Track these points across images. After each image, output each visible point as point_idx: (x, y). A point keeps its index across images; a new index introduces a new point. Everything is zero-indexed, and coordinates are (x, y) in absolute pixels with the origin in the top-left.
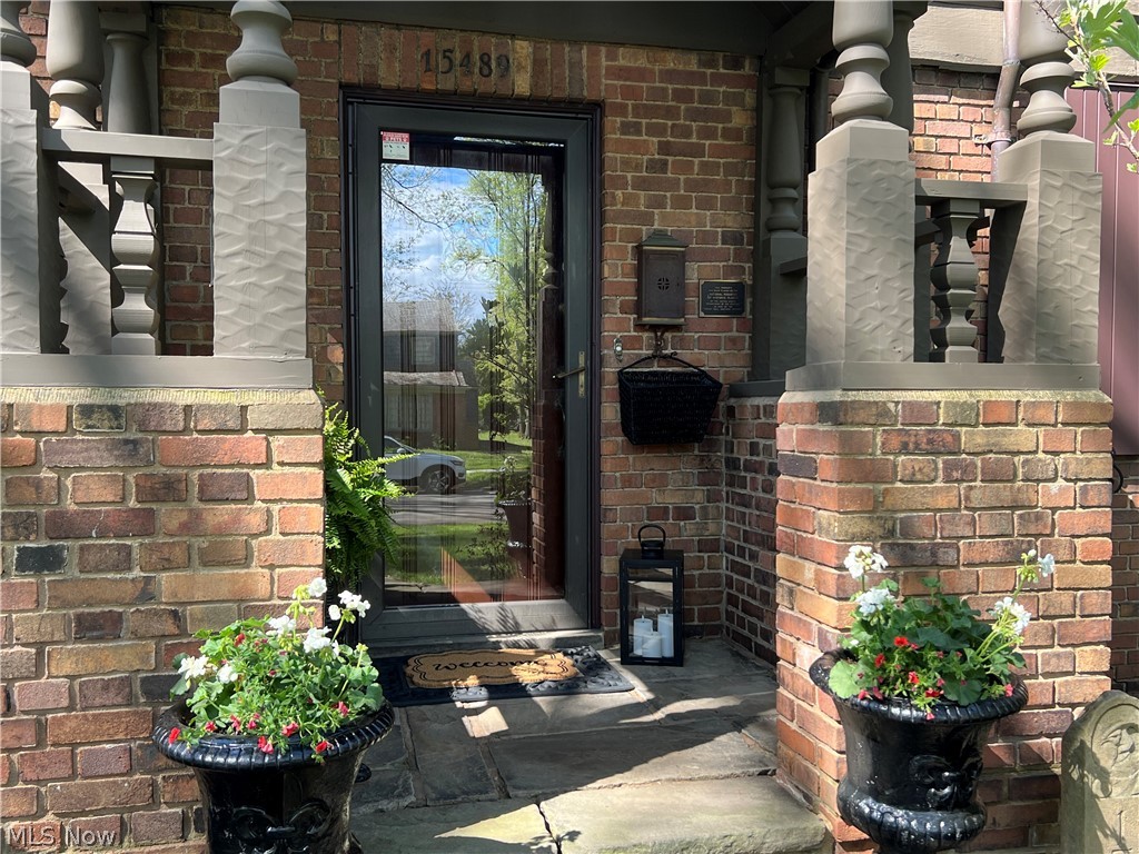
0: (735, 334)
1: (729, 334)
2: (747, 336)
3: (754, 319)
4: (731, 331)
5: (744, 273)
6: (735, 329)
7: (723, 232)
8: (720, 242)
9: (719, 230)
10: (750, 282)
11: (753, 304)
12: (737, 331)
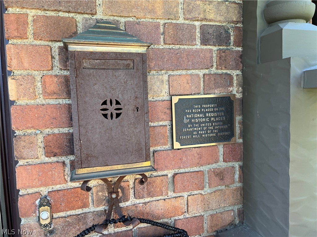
0: (222, 164)
1: (214, 166)
2: (237, 165)
3: (245, 143)
4: (217, 161)
5: (231, 85)
6: (221, 158)
7: (202, 27)
8: (198, 41)
9: (197, 24)
10: (239, 96)
11: (244, 123)
12: (224, 161)
